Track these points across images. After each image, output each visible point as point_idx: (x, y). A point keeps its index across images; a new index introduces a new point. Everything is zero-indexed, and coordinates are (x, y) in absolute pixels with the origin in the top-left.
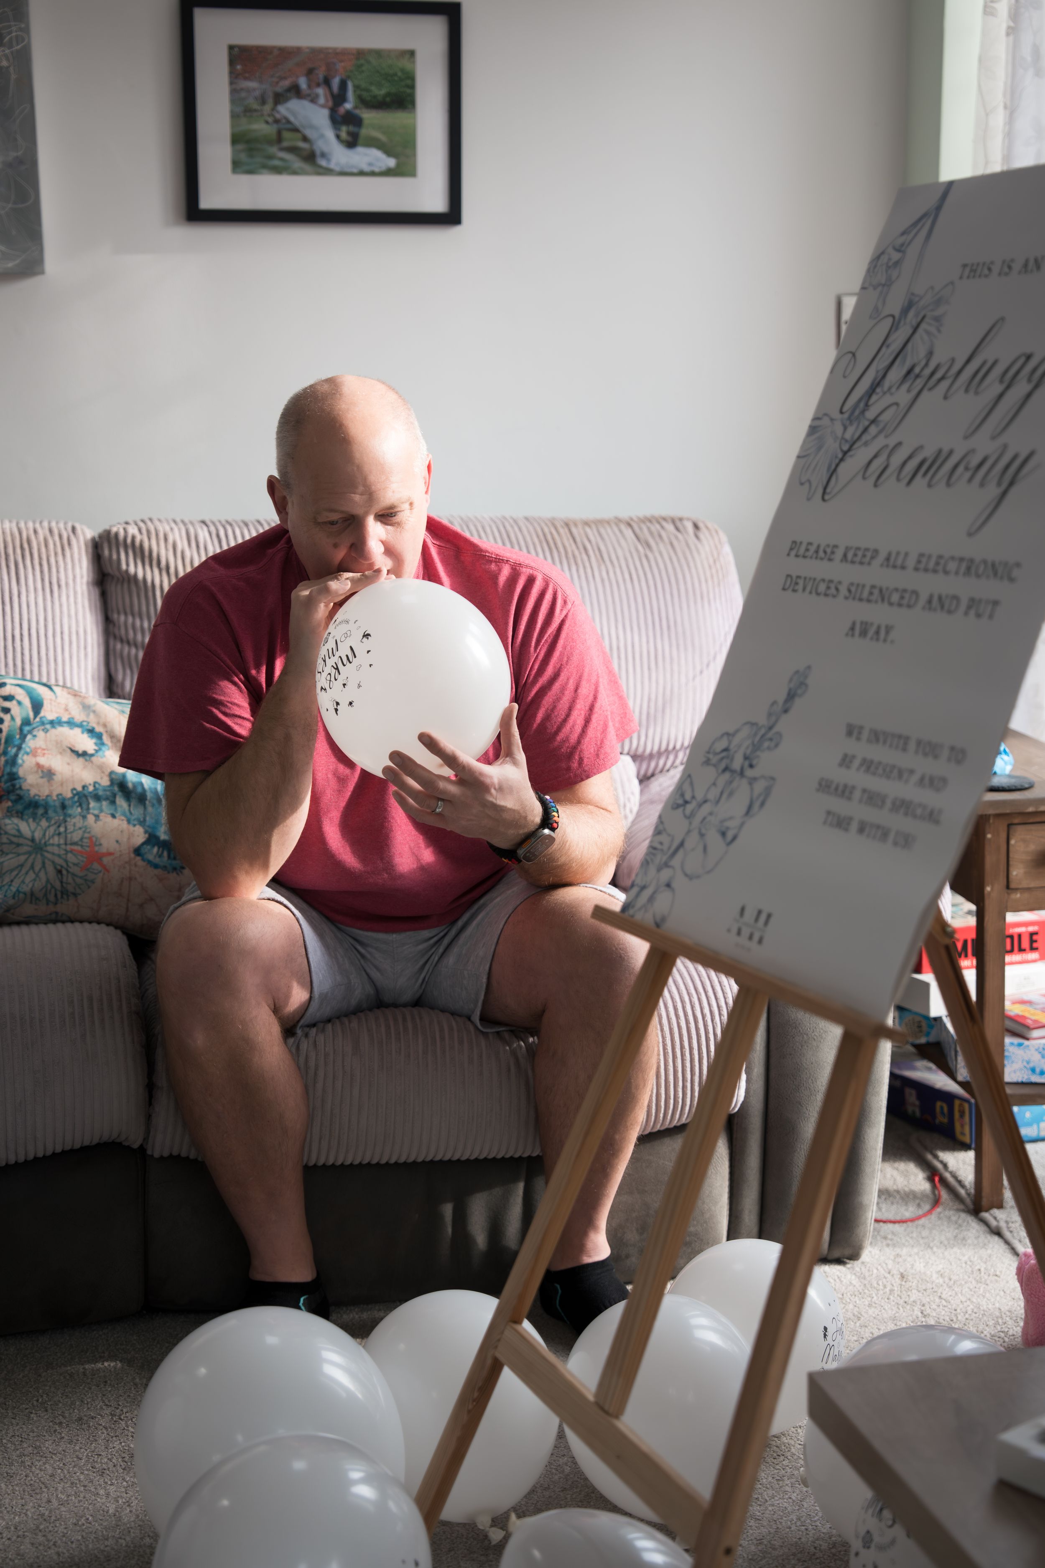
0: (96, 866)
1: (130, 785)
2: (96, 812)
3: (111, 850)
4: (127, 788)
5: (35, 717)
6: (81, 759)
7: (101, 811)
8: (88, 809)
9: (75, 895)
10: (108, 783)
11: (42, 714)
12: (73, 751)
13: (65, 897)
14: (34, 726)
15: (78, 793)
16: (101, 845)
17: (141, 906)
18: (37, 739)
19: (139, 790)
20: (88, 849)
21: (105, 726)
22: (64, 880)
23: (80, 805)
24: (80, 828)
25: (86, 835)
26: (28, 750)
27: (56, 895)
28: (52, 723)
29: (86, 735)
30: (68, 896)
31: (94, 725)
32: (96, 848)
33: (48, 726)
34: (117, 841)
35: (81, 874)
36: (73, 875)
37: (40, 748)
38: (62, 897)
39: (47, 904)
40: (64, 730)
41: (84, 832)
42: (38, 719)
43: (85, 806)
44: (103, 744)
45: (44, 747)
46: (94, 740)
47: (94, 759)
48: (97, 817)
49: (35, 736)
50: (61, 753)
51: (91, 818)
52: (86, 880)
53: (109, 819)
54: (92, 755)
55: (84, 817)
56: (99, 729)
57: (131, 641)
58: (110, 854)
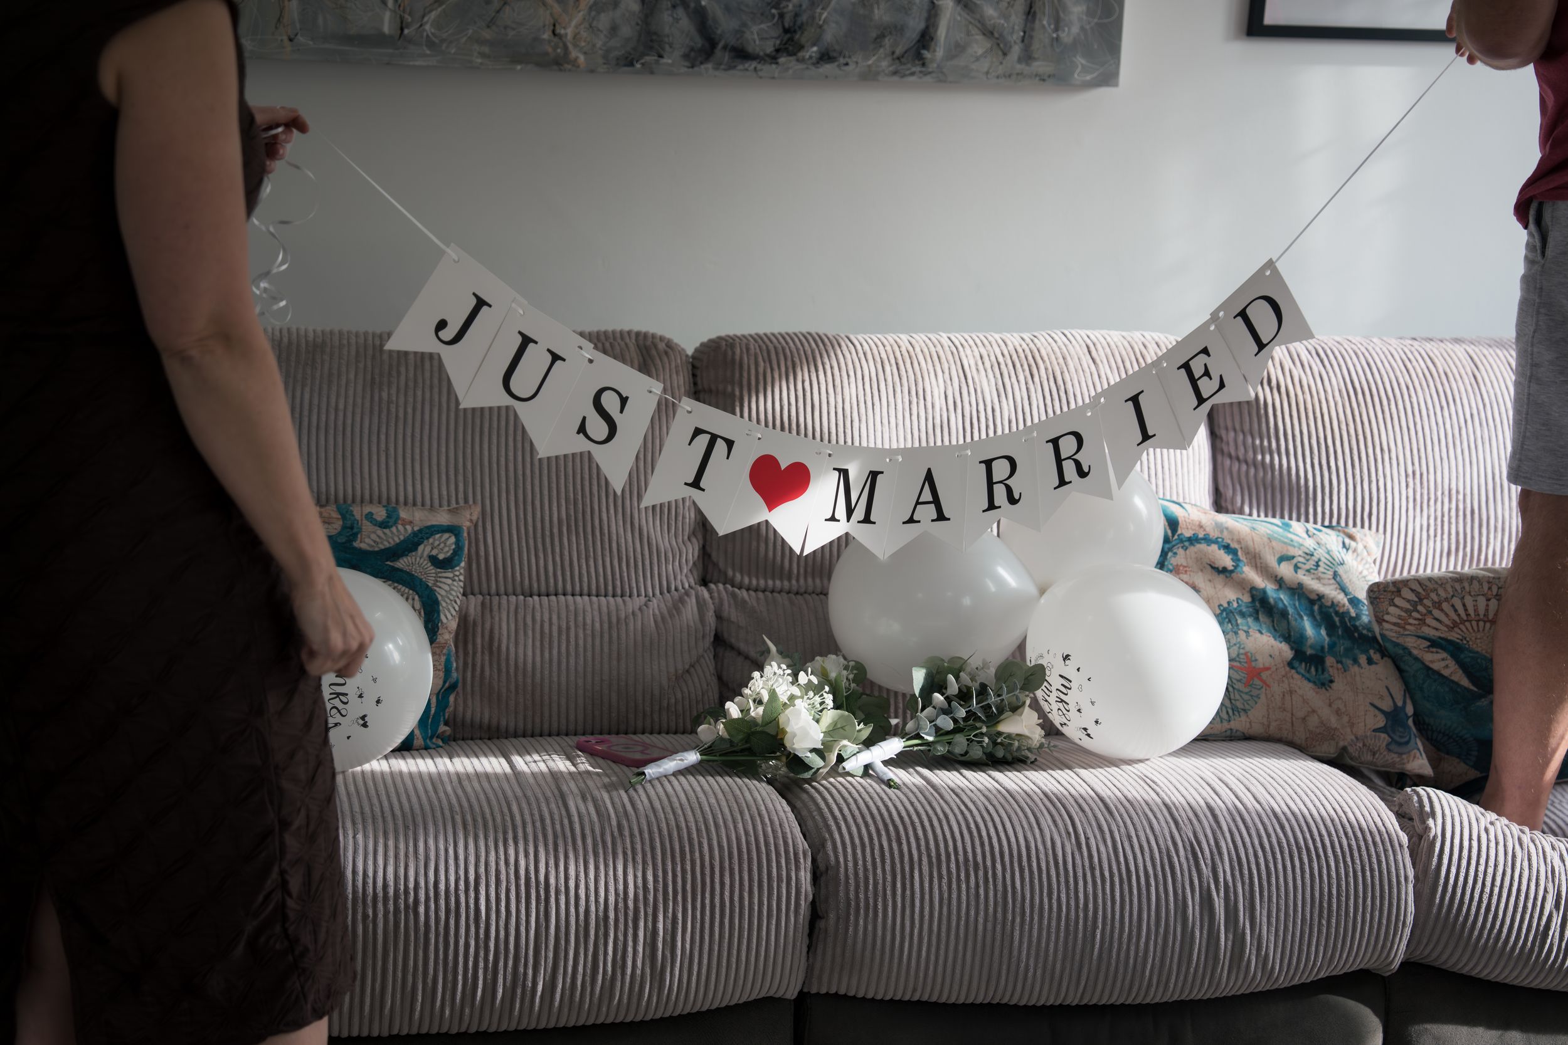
0: (1257, 682)
1: (1272, 601)
2: (1245, 628)
3: (1267, 665)
4: (1269, 603)
5: (1173, 536)
6: (1222, 576)
7: (1249, 627)
8: (1237, 625)
9: (1245, 710)
10: (1250, 600)
11: (1179, 532)
12: (1213, 568)
13: (1236, 713)
14: (1174, 543)
15: (1225, 610)
16: (1256, 660)
17: (1304, 719)
18: (1178, 556)
19: (1281, 605)
20: (1245, 665)
21: (1239, 542)
22: (1232, 697)
23: (1230, 621)
24: (1235, 645)
25: (1242, 651)
26: (1171, 567)
27: (1227, 713)
28: (1190, 539)
29: (1222, 552)
30: (1239, 712)
31: (1229, 542)
32: (1253, 664)
33: (1187, 544)
34: (1271, 656)
35: (1247, 690)
36: (1239, 690)
37: (1181, 565)
38: (1234, 714)
39: (1222, 722)
40: (1202, 546)
41: (1239, 648)
42: (1176, 537)
43: (1233, 622)
44: (1239, 560)
45: (1185, 564)
46: (1230, 557)
47: (1234, 575)
48: (1247, 632)
49: (1175, 554)
50: (1202, 570)
51: (1242, 634)
52: (1252, 696)
53: (1258, 635)
54: (1232, 572)
55: (1236, 633)
56: (1234, 545)
57: (1241, 457)
58: (1268, 669)
